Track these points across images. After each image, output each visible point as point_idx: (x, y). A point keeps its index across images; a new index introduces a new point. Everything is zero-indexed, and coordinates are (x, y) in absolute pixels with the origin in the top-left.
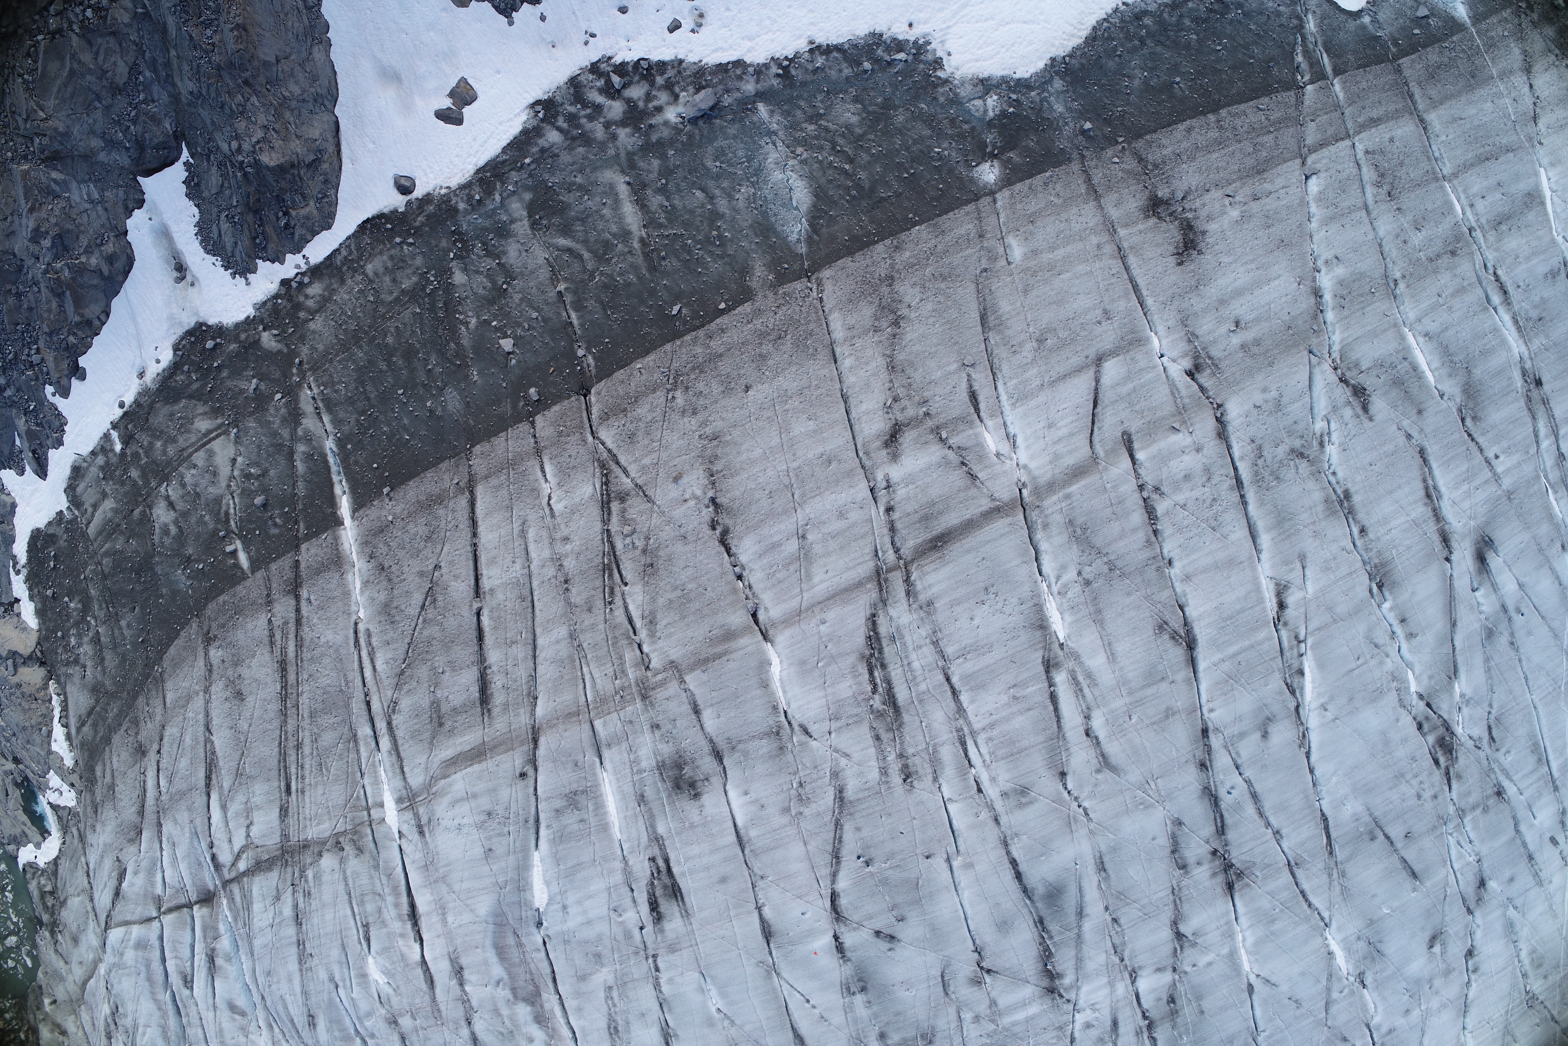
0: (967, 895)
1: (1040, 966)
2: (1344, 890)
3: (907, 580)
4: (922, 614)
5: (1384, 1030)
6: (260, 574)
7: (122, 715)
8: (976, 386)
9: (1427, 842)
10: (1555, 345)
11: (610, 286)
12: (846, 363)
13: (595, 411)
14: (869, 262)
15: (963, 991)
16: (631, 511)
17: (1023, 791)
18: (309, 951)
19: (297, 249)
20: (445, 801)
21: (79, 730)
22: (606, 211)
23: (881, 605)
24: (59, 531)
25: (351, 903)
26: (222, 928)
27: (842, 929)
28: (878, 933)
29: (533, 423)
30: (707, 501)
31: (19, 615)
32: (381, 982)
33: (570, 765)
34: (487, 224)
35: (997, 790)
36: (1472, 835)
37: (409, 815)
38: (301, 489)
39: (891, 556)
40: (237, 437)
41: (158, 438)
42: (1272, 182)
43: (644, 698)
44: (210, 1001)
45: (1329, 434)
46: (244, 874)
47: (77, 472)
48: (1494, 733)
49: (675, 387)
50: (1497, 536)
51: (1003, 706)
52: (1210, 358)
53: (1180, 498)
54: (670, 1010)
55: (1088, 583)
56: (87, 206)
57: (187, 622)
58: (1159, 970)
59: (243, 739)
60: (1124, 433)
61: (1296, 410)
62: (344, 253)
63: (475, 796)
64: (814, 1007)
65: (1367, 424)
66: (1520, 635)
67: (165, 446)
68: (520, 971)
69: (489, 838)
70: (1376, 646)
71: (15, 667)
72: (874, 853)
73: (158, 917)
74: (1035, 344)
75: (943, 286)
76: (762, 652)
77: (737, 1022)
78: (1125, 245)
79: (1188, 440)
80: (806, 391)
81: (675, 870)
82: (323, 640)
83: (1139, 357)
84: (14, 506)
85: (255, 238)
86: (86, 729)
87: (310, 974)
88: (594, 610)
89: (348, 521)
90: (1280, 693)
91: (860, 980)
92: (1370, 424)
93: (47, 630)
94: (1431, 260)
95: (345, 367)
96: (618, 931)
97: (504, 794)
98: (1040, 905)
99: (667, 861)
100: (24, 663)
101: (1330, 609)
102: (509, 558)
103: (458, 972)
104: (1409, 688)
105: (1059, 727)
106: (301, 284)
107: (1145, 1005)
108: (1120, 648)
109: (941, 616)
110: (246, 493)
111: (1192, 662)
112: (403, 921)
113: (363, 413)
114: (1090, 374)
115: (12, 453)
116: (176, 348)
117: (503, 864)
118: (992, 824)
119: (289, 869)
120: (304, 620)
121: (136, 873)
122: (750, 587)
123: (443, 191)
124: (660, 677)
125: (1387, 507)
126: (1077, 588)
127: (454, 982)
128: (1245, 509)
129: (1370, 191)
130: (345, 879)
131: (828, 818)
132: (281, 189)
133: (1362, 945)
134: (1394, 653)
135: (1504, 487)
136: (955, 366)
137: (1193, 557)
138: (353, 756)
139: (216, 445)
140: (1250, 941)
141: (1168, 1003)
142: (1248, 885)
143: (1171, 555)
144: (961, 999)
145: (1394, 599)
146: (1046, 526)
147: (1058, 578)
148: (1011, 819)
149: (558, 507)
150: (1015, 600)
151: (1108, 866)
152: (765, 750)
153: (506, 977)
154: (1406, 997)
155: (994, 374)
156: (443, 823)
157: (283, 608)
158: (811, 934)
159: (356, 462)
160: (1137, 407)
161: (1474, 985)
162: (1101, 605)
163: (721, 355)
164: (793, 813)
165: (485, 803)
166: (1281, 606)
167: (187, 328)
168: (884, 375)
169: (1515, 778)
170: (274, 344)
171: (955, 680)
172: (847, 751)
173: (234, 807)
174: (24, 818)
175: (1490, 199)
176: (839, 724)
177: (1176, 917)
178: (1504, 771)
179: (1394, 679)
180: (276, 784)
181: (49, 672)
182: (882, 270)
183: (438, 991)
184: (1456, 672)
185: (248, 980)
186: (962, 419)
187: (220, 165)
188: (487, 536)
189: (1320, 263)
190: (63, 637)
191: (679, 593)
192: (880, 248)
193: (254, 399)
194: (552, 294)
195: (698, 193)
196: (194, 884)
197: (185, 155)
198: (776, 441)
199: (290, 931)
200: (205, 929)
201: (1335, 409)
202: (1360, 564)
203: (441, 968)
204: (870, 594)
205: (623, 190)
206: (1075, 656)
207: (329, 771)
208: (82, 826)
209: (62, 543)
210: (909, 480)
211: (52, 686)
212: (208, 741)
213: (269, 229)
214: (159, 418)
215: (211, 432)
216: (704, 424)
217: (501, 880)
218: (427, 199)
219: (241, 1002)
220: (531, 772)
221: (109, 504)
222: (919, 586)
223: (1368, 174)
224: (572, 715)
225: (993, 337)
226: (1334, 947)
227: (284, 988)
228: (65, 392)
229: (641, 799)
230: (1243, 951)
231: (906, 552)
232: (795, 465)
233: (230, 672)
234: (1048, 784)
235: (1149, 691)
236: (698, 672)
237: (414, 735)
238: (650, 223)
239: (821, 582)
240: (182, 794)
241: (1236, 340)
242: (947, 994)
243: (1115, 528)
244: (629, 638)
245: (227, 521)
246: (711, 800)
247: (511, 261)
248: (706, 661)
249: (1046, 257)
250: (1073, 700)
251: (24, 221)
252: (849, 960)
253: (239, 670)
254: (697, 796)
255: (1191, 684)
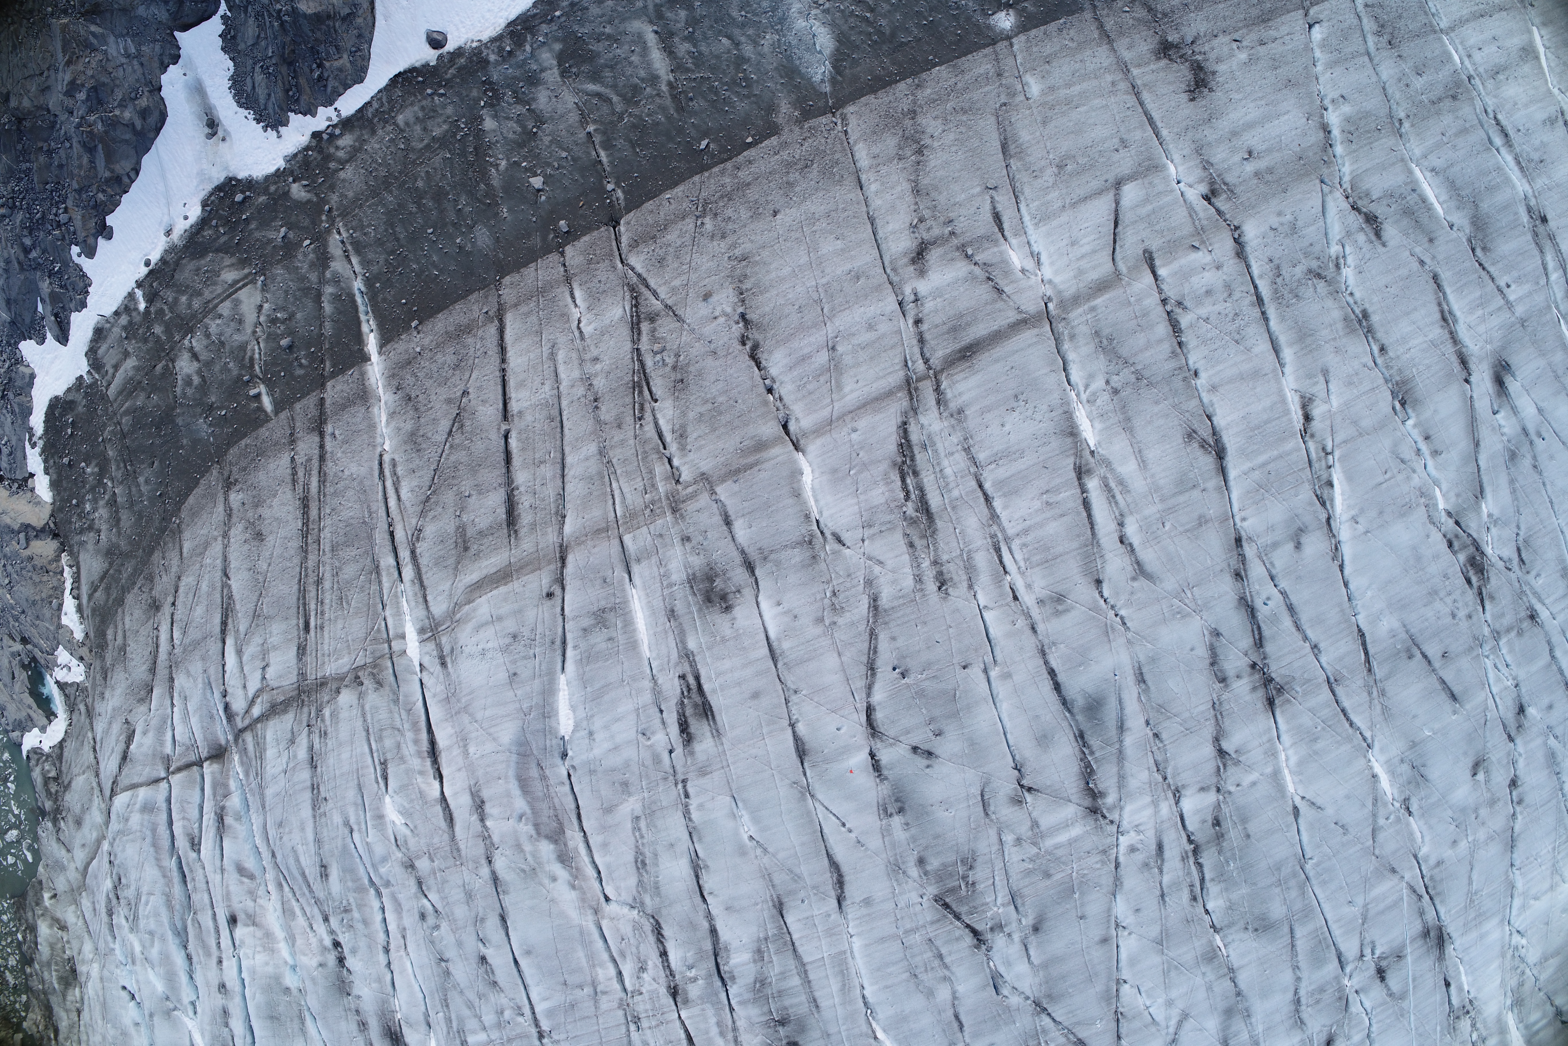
0: (1005, 707)
1: (1082, 784)
2: (1385, 709)
3: (937, 389)
4: (953, 421)
5: (1432, 861)
6: (284, 415)
7: (136, 572)
8: (999, 208)
9: (1465, 663)
10: (1558, 185)
11: (639, 126)
12: (872, 188)
13: (624, 240)
14: (891, 98)
15: (1004, 811)
16: (662, 330)
17: (1060, 598)
18: (323, 795)
19: (329, 102)
20: (469, 627)
21: (90, 597)
22: (634, 58)
23: (911, 413)
24: (78, 397)
25: (369, 740)
26: (233, 784)
27: (878, 745)
28: (915, 749)
29: (562, 254)
30: (737, 317)
31: (32, 490)
32: (398, 822)
33: (599, 582)
34: (518, 73)
35: (1033, 597)
36: (1509, 659)
37: (431, 646)
38: (328, 329)
39: (920, 366)
40: (264, 284)
41: (183, 293)
42: (1277, 29)
43: (674, 511)
44: (218, 863)
45: (1344, 257)
46: (258, 720)
47: (99, 333)
48: (1523, 555)
49: (704, 214)
50: (1514, 361)
51: (1037, 511)
52: (1225, 184)
53: (1203, 311)
54: (700, 839)
55: (1116, 392)
56: (124, 60)
57: (208, 469)
58: (1202, 789)
59: (261, 579)
60: (1145, 251)
61: (1311, 233)
62: (375, 105)
63: (500, 619)
64: (850, 831)
65: (1381, 249)
66: (1543, 459)
67: (190, 300)
68: (544, 806)
69: (514, 662)
70: (1403, 461)
71: (28, 540)
72: (910, 663)
73: (167, 778)
74: (1055, 170)
75: (964, 118)
76: (794, 462)
77: (770, 850)
78: (1139, 82)
79: (1208, 258)
80: (833, 214)
81: (706, 687)
82: (347, 472)
83: (1156, 181)
84: (33, 376)
85: (287, 91)
86: (98, 594)
87: (323, 820)
88: (624, 426)
89: (375, 357)
90: (1311, 504)
91: (897, 800)
92: (1384, 249)
93: (61, 500)
94: (1433, 103)
95: (375, 211)
96: (646, 755)
97: (531, 615)
98: (1080, 717)
99: (697, 678)
100: (36, 536)
101: (1355, 423)
102: (538, 380)
103: (479, 806)
104: (1436, 505)
105: (1093, 534)
106: (332, 136)
107: (1190, 828)
108: (1151, 455)
109: (972, 421)
110: (272, 338)
111: (1223, 471)
112: (423, 758)
113: (392, 252)
114: (1110, 196)
115: (33, 321)
116: (204, 204)
117: (528, 688)
118: (1029, 632)
119: (306, 709)
120: (328, 455)
121: (145, 733)
122: (781, 399)
123: (475, 45)
124: (690, 490)
125: (1404, 327)
126: (1106, 397)
127: (475, 818)
128: (1267, 325)
129: (1371, 40)
130: (364, 715)
131: (862, 627)
132: (316, 40)
133: (1405, 768)
134: (1420, 468)
135: (1517, 314)
136: (978, 189)
137: (1218, 368)
138: (374, 587)
139: (242, 294)
140: (1293, 760)
141: (1214, 825)
142: (1288, 701)
143: (1197, 366)
144: (1002, 819)
145: (1417, 416)
146: (1072, 337)
147: (1087, 387)
148: (1047, 627)
149: (587, 329)
150: (1045, 407)
151: (1147, 677)
152: (798, 559)
153: (529, 811)
154: (1453, 827)
155: (1016, 197)
156: (466, 650)
157: (307, 446)
158: (846, 750)
159: (384, 300)
160: (1157, 227)
161: (1520, 817)
162: (1130, 413)
163: (749, 184)
164: (827, 623)
165: (510, 625)
166: (1307, 418)
167: (216, 183)
168: (909, 198)
169: (1547, 601)
170: (303, 194)
171: (987, 486)
172: (881, 558)
173: (250, 650)
174: (30, 701)
175: (1486, 50)
176: (872, 531)
177: (1218, 732)
178: (1535, 593)
179: (1422, 495)
180: (295, 622)
181: (62, 544)
182: (905, 105)
183: (458, 828)
184: (1482, 491)
185: (258, 841)
186: (988, 238)
187: (258, 15)
188: (516, 360)
189: (1327, 102)
190: (77, 505)
191: (709, 406)
192: (902, 86)
193: (281, 248)
194: (582, 135)
195: (725, 41)
196: (205, 739)
197: (223, 8)
198: (804, 259)
199: (304, 775)
200: (215, 786)
201: (1349, 234)
202: (1382, 381)
203: (460, 803)
204: (901, 402)
205: (651, 38)
206: (1106, 462)
207: (349, 604)
208: (89, 700)
209: (80, 409)
210: (937, 293)
211: (65, 558)
212: (225, 586)
213: (302, 81)
214: (185, 274)
215: (238, 282)
216: (734, 246)
217: (525, 706)
218: (459, 52)
219: (250, 864)
220: (558, 591)
221: (131, 363)
222: (949, 394)
223: (1369, 25)
224: (600, 531)
225: (1015, 164)
226: (1378, 769)
227: (296, 837)
228: (90, 252)
229: (672, 614)
230: (1286, 772)
231: (935, 362)
232: (824, 281)
233: (250, 514)
234: (1084, 591)
235: (1182, 499)
236: (729, 482)
237: (439, 562)
238: (678, 67)
239: (852, 391)
240: (196, 644)
241: (1250, 168)
242: (987, 814)
243: (1141, 339)
244: (658, 452)
245: (252, 366)
246: (743, 612)
247: (541, 107)
248: (738, 471)
249: (1063, 93)
250: (1106, 506)
251: (60, 74)
252: (886, 779)
253: (260, 510)
254: (728, 609)
255: (1222, 493)
